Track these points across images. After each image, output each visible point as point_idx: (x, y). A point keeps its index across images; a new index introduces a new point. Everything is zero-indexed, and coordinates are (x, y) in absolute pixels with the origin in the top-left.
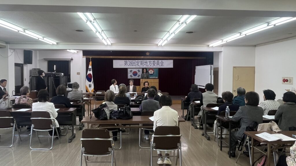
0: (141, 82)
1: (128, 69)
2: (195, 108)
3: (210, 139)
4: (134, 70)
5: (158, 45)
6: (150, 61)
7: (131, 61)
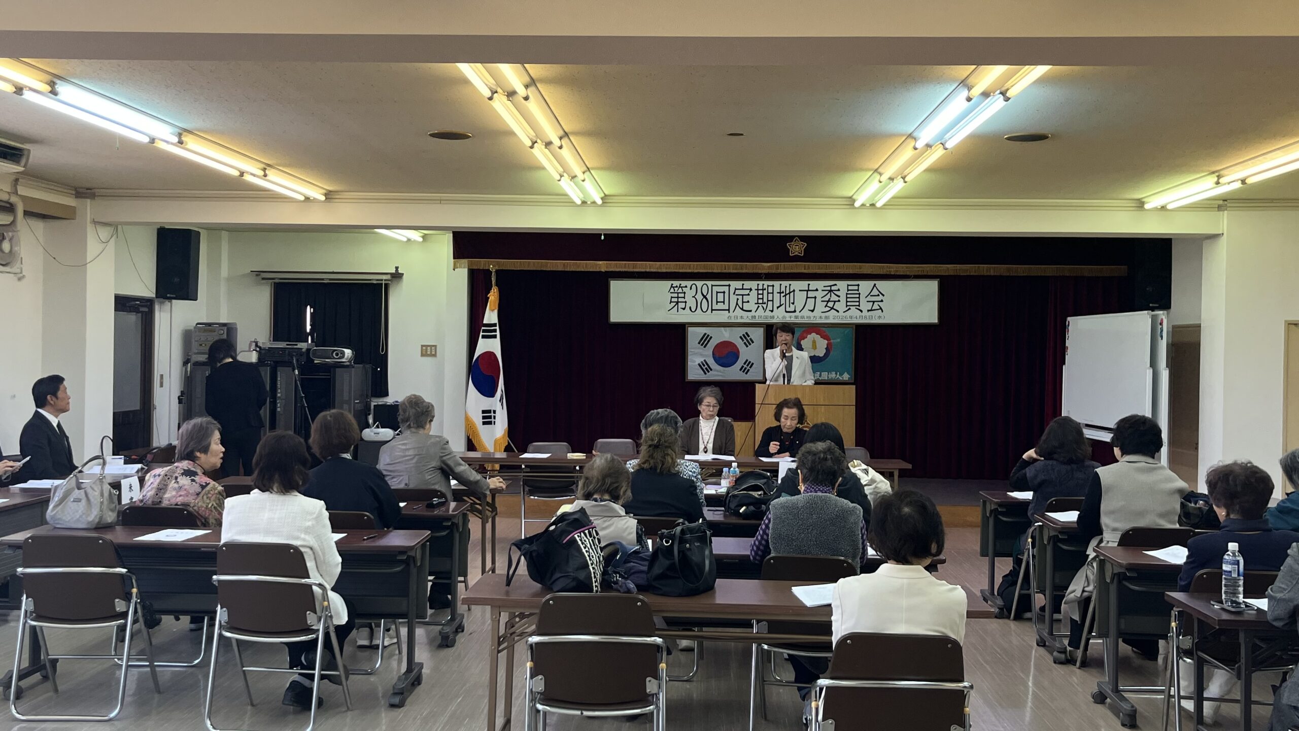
0: (758, 400)
1: (691, 330)
2: (1057, 551)
3: (1139, 722)
5: (853, 205)
6: (809, 285)
7: (705, 288)
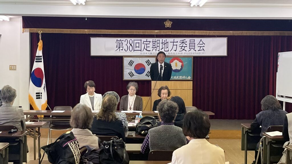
0: (152, 87)
1: (125, 59)
4: (137, 61)
5: (190, 6)
6: (174, 40)
7: (131, 41)
